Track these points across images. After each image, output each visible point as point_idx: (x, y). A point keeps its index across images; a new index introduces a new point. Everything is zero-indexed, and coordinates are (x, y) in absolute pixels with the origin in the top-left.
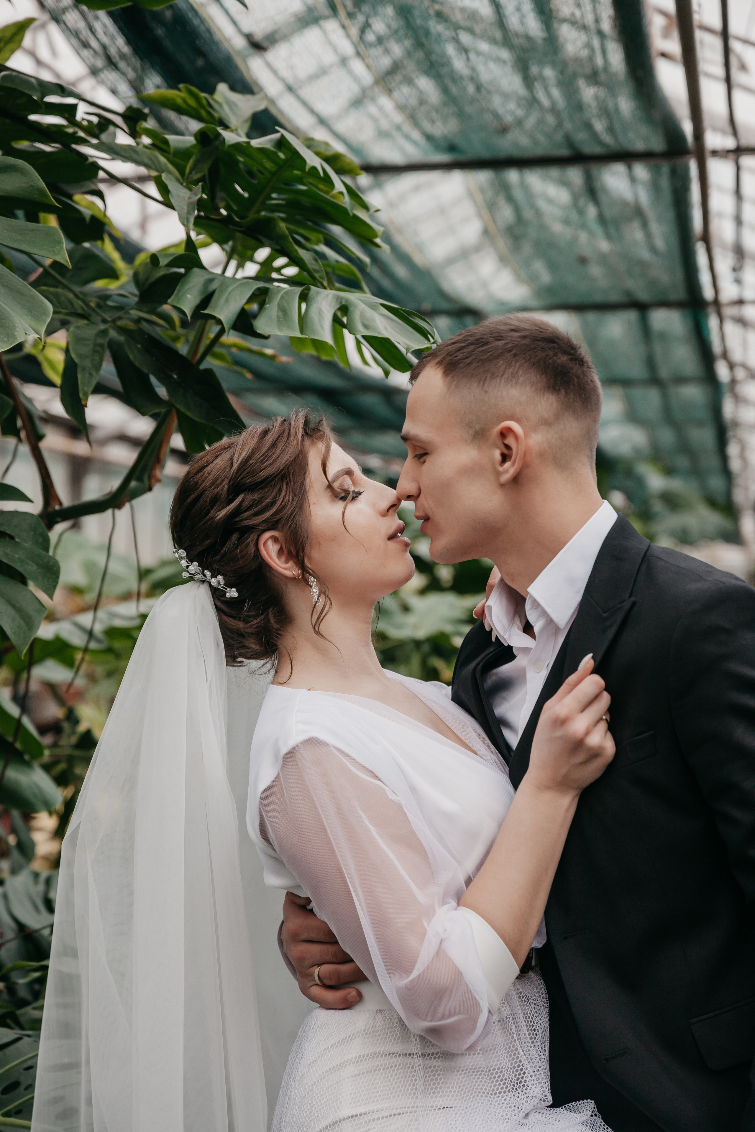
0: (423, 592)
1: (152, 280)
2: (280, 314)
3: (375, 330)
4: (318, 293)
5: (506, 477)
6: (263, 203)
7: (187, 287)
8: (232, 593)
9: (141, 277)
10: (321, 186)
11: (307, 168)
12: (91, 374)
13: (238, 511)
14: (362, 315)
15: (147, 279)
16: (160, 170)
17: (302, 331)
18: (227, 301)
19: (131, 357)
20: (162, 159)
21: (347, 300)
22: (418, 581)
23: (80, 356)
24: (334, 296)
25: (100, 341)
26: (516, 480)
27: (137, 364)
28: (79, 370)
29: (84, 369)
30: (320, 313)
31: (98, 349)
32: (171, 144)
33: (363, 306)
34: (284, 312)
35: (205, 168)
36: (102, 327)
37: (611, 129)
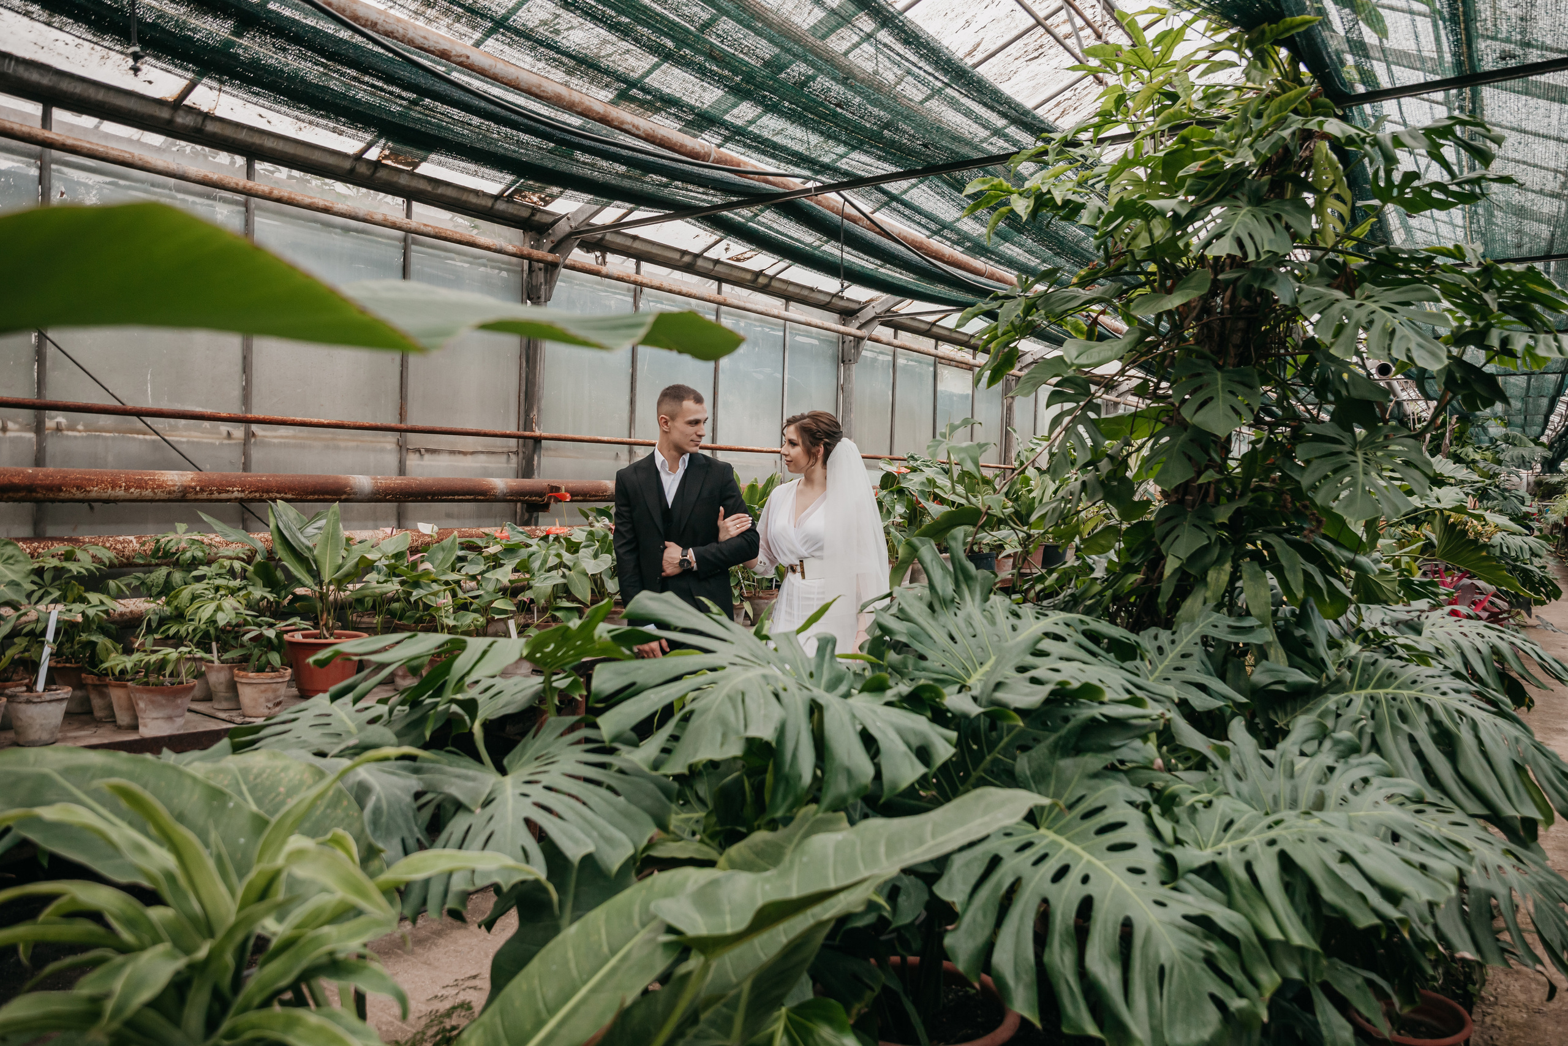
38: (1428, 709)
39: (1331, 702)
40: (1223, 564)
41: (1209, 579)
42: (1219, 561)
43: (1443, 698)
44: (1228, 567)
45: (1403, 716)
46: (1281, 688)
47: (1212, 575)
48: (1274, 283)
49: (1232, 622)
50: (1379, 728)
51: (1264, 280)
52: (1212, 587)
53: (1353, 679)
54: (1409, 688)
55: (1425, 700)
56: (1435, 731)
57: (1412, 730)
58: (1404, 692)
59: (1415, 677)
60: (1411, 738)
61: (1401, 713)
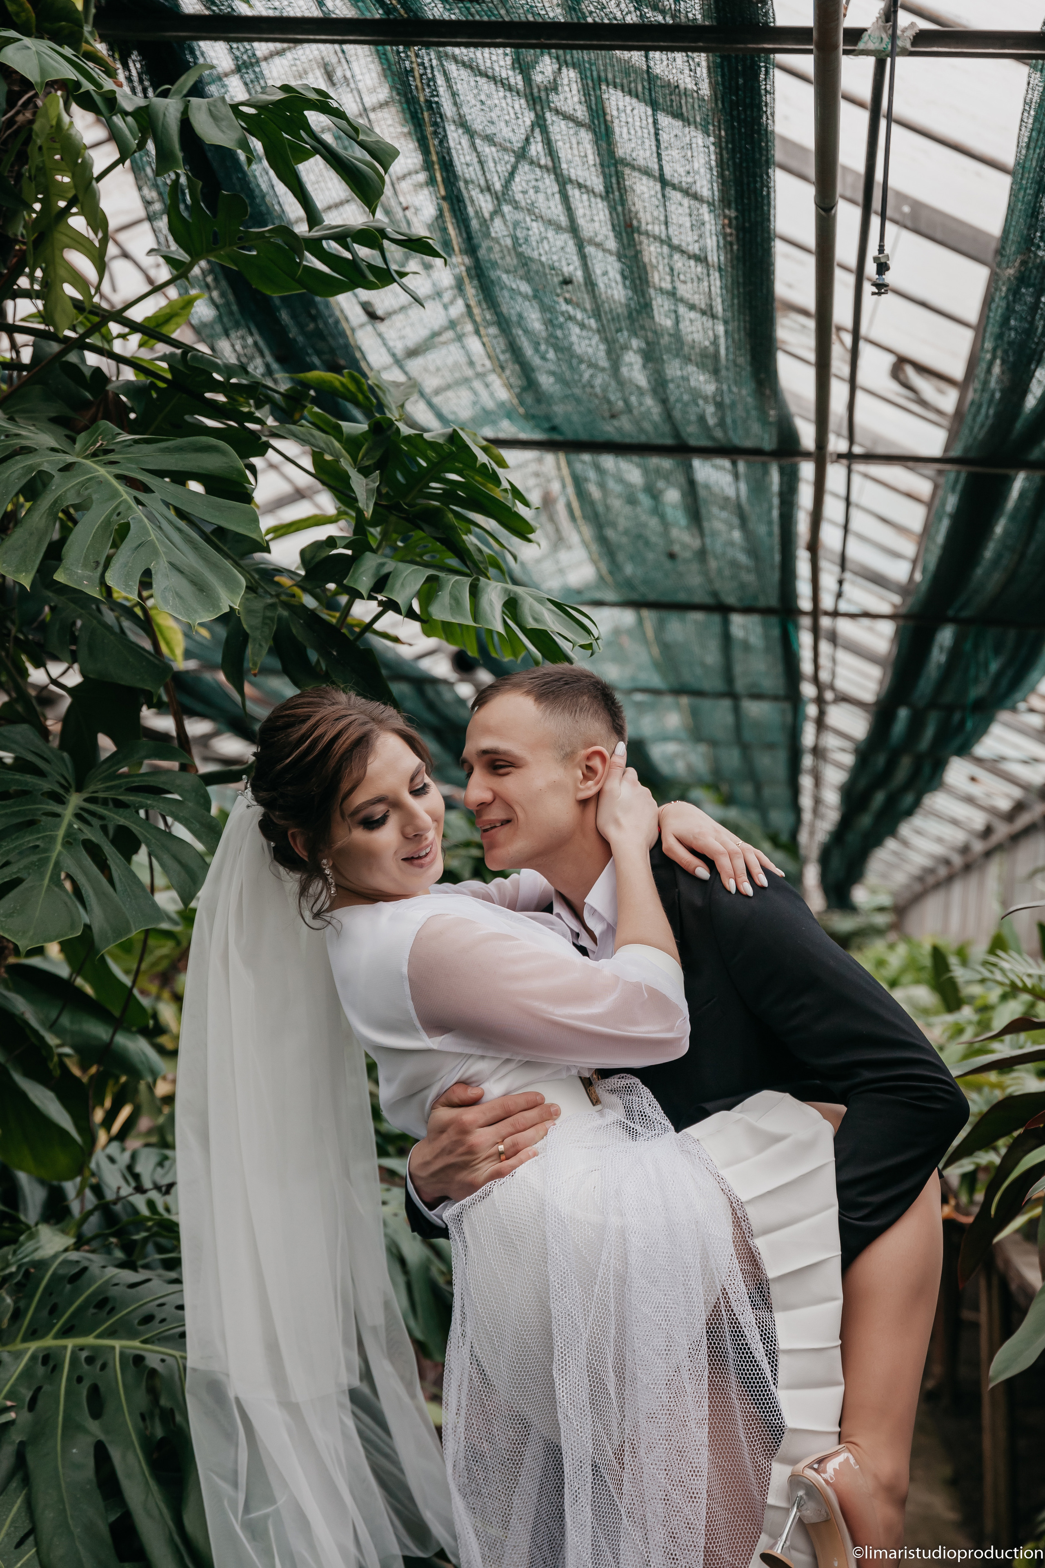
1: (317, 560)
2: (453, 602)
3: (545, 623)
4: (487, 585)
6: (421, 491)
7: (362, 569)
9: (308, 556)
10: (478, 478)
11: (478, 465)
12: (260, 645)
14: (531, 608)
15: (313, 558)
16: (335, 455)
17: (475, 620)
18: (403, 585)
19: (294, 631)
20: (337, 444)
21: (515, 593)
23: (251, 627)
24: (502, 588)
25: (269, 614)
27: (300, 639)
28: (250, 640)
29: (254, 640)
30: (491, 604)
31: (268, 621)
32: (344, 429)
33: (530, 600)
34: (456, 601)
35: (378, 454)
36: (270, 601)
37: (722, 423)
45: (97, 1403)
50: (39, 1432)
53: (16, 1314)
54: (132, 1334)
55: (153, 1361)
56: (159, 1433)
57: (107, 1432)
58: (118, 1344)
59: (151, 1308)
60: (101, 1453)
61: (94, 1391)
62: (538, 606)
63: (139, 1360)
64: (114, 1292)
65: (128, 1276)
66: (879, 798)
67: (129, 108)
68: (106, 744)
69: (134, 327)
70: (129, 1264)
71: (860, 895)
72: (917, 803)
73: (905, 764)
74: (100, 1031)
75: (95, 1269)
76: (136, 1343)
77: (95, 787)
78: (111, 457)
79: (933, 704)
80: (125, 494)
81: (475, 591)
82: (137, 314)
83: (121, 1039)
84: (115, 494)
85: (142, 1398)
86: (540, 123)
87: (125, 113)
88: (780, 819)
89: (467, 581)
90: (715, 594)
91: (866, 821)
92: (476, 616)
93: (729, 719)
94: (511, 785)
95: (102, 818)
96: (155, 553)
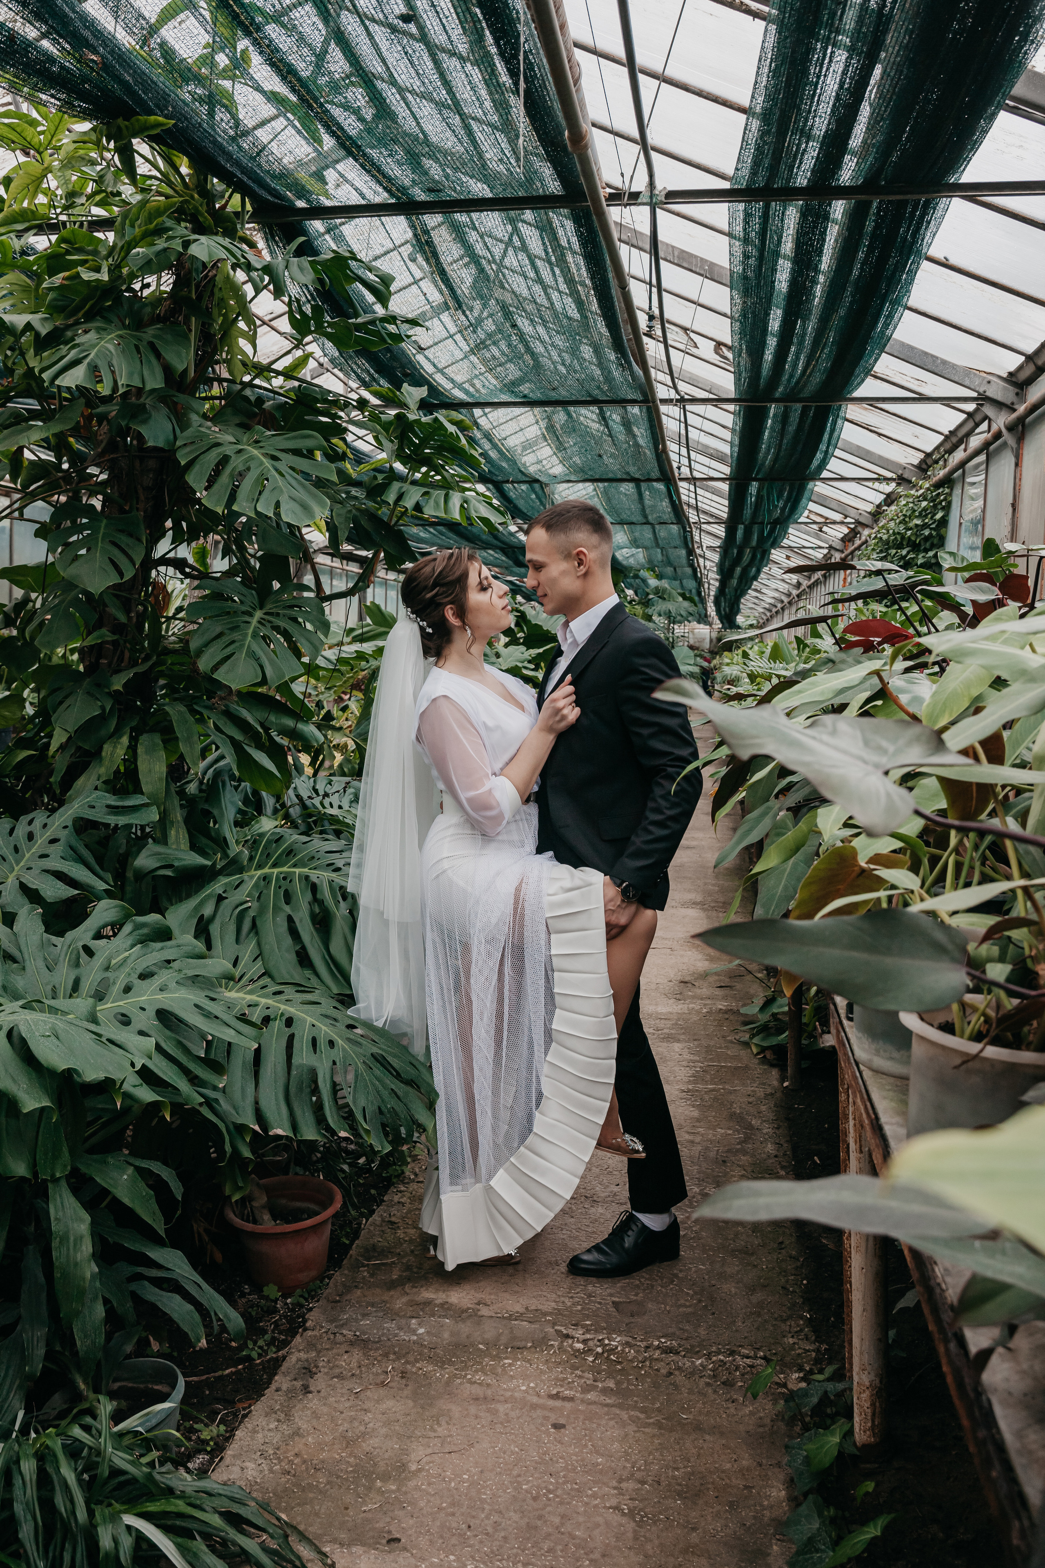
0: (506, 645)
1: (372, 486)
3: (480, 513)
4: (453, 494)
5: (579, 574)
6: (425, 446)
7: (390, 491)
8: (430, 630)
9: (368, 484)
11: (447, 432)
12: (344, 532)
13: (436, 595)
14: (474, 506)
15: (370, 485)
16: (379, 433)
17: (446, 513)
18: (410, 498)
19: (362, 522)
20: (378, 427)
22: (504, 639)
23: (339, 523)
24: (461, 496)
25: (348, 515)
26: (586, 575)
29: (341, 529)
30: (454, 505)
31: (348, 519)
33: (474, 502)
34: (437, 504)
35: (399, 431)
38: (314, 888)
39: (218, 886)
40: (121, 737)
41: (104, 754)
42: (116, 734)
43: (334, 875)
44: (125, 740)
45: (288, 898)
46: (168, 873)
47: (107, 748)
48: (145, 422)
49: (112, 800)
50: (262, 910)
51: (133, 417)
52: (106, 762)
53: (251, 858)
54: (304, 866)
55: (314, 878)
56: (317, 910)
57: (293, 911)
58: (297, 870)
59: (314, 853)
60: (290, 919)
61: (286, 893)
62: (477, 504)
63: (307, 878)
64: (295, 846)
65: (305, 838)
66: (738, 570)
67: (259, 267)
68: (276, 585)
69: (278, 373)
70: (305, 833)
71: (740, 619)
72: (759, 572)
73: (747, 553)
74: (290, 722)
75: (286, 836)
76: (306, 870)
77: (268, 607)
78: (261, 444)
79: (753, 522)
80: (267, 462)
81: (447, 498)
82: (279, 366)
83: (301, 726)
84: (262, 463)
85: (309, 896)
86: (516, 230)
87: (258, 270)
88: (691, 584)
89: (443, 492)
90: (628, 473)
91: (734, 582)
92: (446, 511)
93: (650, 536)
94: (543, 576)
95: (269, 622)
96: (282, 491)
